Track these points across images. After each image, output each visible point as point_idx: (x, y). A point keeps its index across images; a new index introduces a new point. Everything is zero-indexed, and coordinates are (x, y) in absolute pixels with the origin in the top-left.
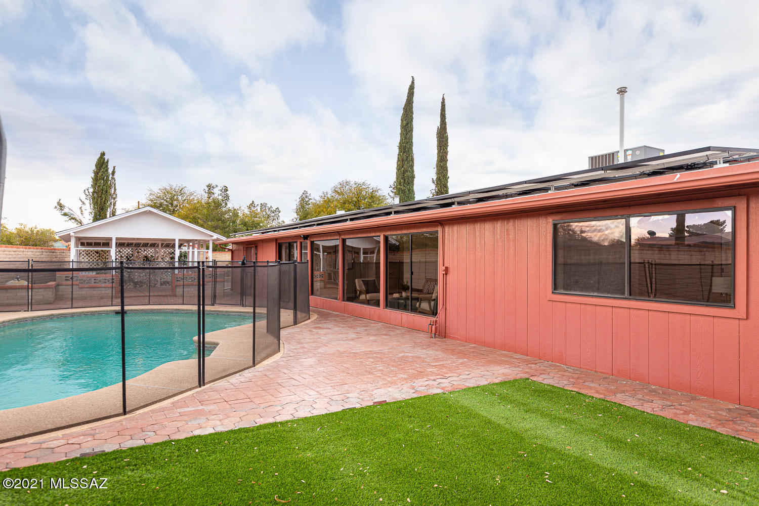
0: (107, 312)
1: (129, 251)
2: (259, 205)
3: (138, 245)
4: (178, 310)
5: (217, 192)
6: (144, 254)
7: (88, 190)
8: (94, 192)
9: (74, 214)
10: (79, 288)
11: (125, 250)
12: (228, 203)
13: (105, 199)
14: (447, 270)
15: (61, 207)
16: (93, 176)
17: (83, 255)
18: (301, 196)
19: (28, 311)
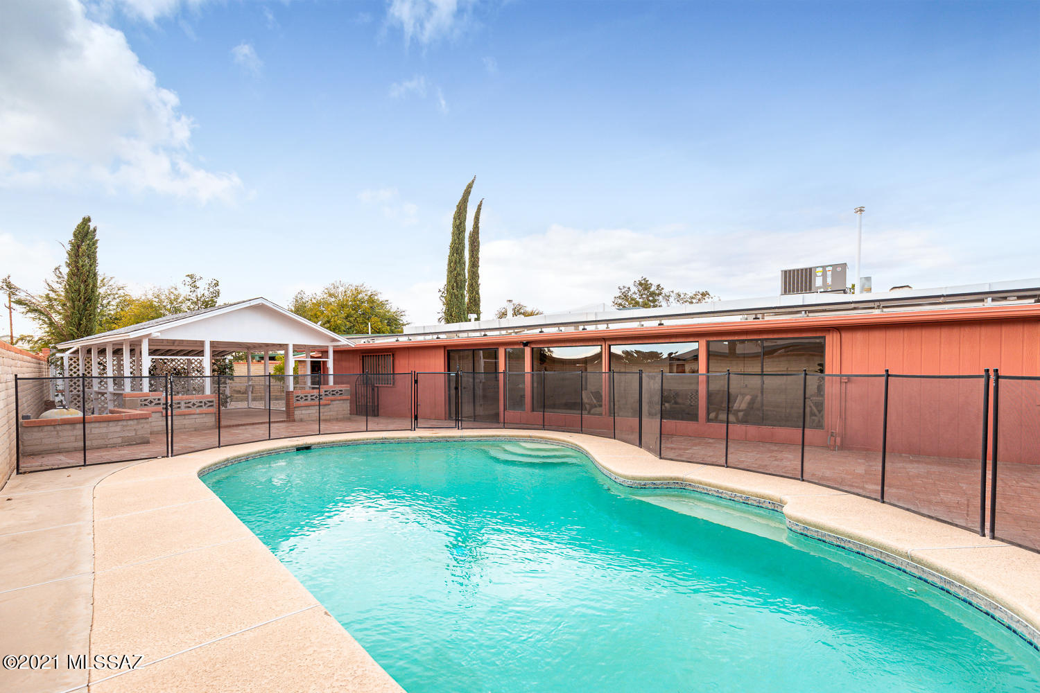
0: (287, 450)
5: (202, 286)
14: (848, 378)
19: (167, 456)
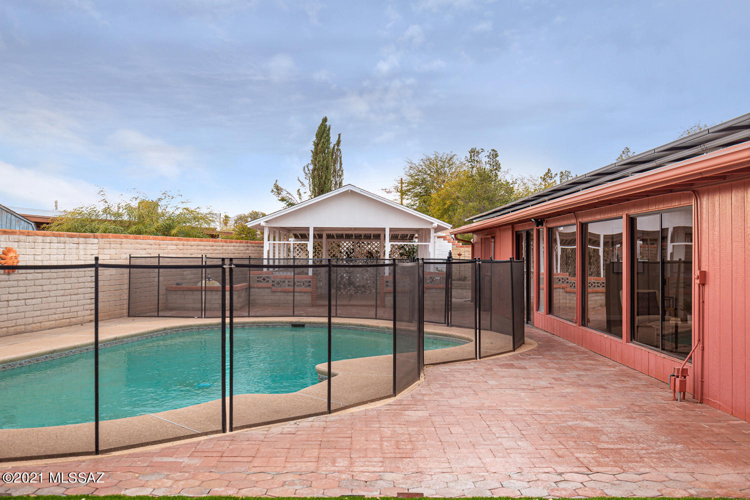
0: (283, 324)
1: (349, 244)
2: (559, 175)
3: (358, 237)
4: (364, 326)
5: (483, 158)
6: (367, 248)
7: (307, 166)
8: (314, 170)
9: (293, 199)
10: (272, 292)
11: (345, 244)
12: (499, 173)
13: (326, 178)
14: (703, 276)
15: (278, 190)
16: (313, 150)
17: (298, 250)
18: (619, 156)
19: (202, 318)
